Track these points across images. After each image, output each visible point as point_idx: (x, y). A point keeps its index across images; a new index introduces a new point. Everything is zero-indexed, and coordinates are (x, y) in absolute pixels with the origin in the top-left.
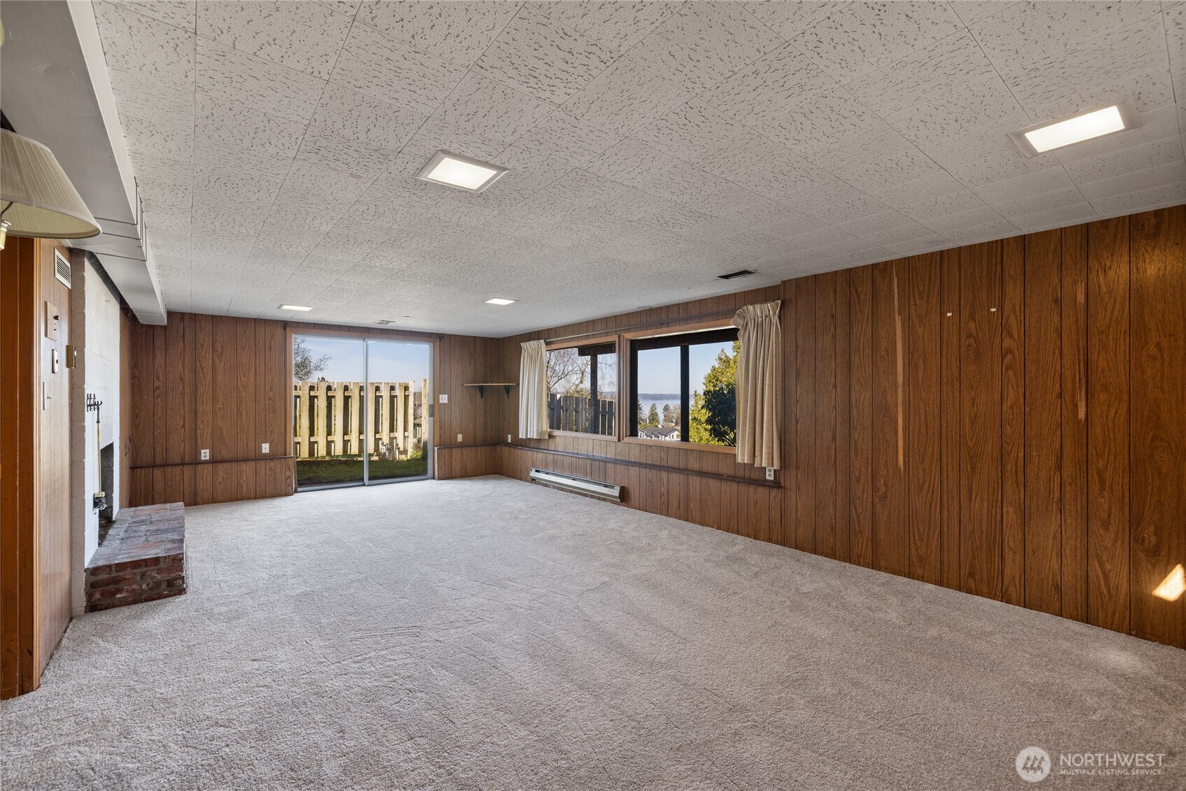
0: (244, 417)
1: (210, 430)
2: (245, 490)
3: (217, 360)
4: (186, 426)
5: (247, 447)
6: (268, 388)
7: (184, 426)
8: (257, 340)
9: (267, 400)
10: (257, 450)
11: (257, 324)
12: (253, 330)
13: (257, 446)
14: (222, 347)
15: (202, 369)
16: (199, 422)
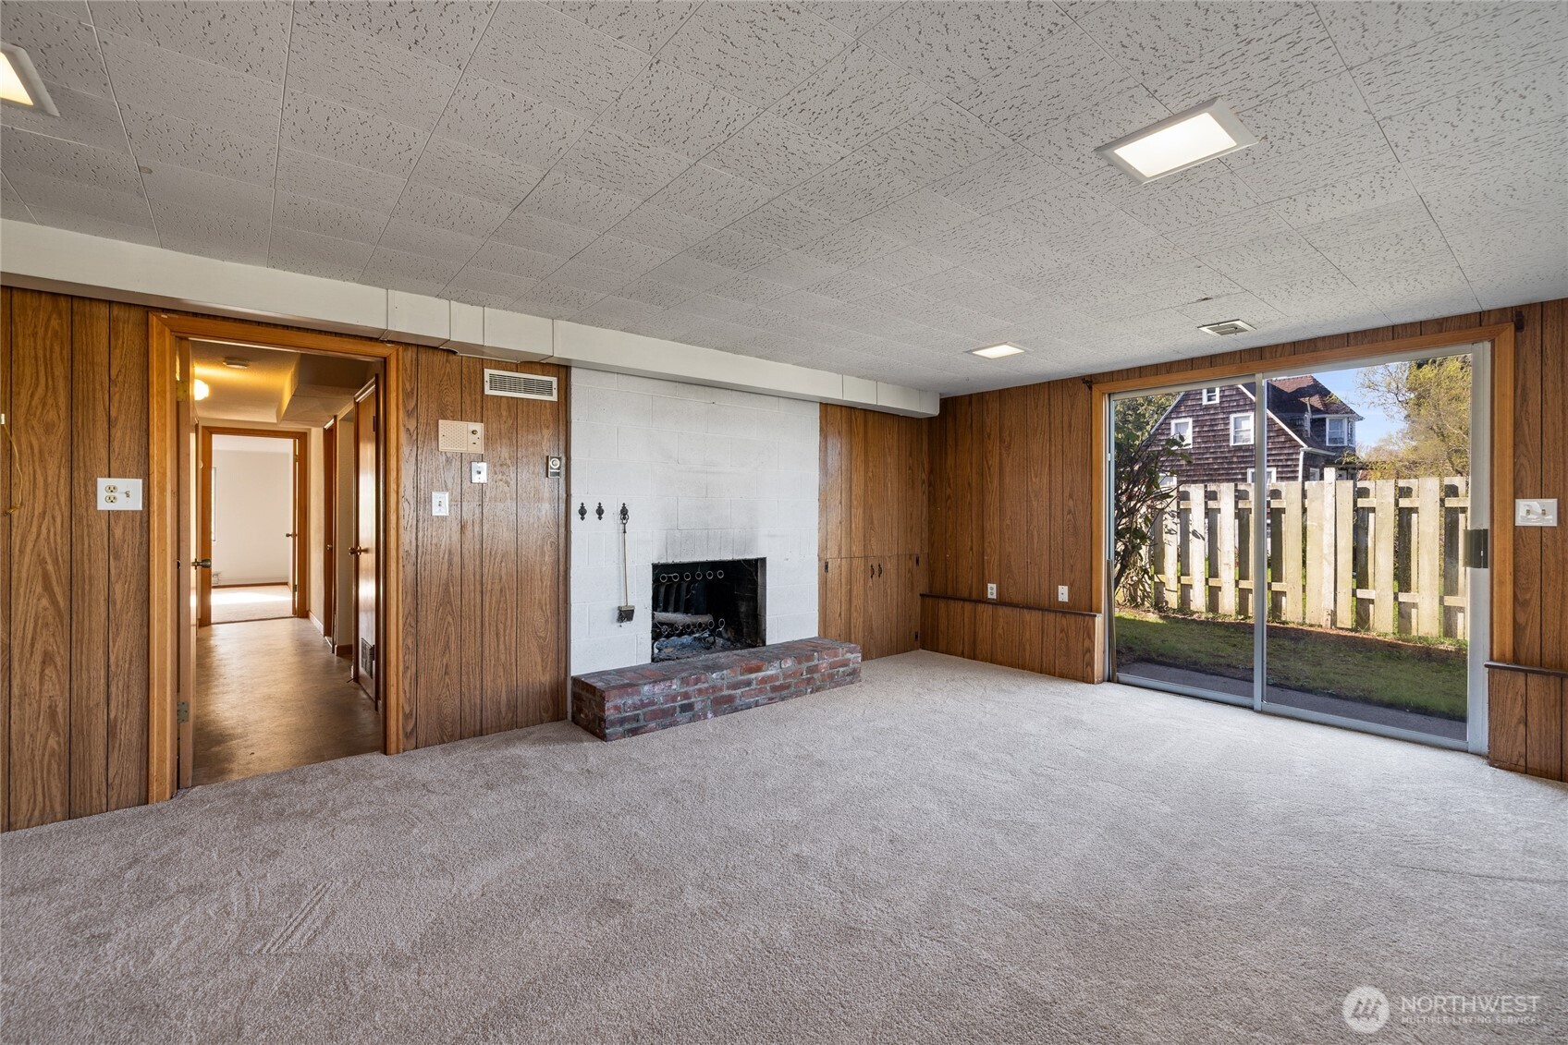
0: (1036, 541)
1: (997, 557)
2: (1028, 654)
3: (1005, 456)
4: (974, 549)
5: (1040, 587)
6: (1066, 494)
7: (971, 549)
8: (1052, 416)
9: (1065, 513)
10: (1052, 596)
11: (1051, 390)
12: (1046, 401)
13: (1052, 588)
14: (1010, 435)
15: (989, 469)
16: (986, 545)
